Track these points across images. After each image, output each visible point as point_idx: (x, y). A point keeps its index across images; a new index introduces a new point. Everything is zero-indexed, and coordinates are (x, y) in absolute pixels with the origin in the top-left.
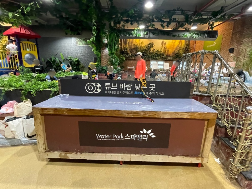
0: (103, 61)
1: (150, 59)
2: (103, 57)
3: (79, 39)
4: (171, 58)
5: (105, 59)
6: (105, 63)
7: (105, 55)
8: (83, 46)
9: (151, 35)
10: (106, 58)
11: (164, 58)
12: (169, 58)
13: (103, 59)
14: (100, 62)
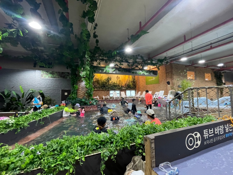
0: (79, 93)
1: (110, 89)
2: (80, 89)
3: (44, 72)
4: (125, 89)
5: (81, 91)
6: (82, 95)
7: (82, 87)
8: (50, 79)
9: (117, 72)
10: (83, 90)
11: (120, 88)
12: (123, 88)
13: (79, 91)
14: (77, 94)
